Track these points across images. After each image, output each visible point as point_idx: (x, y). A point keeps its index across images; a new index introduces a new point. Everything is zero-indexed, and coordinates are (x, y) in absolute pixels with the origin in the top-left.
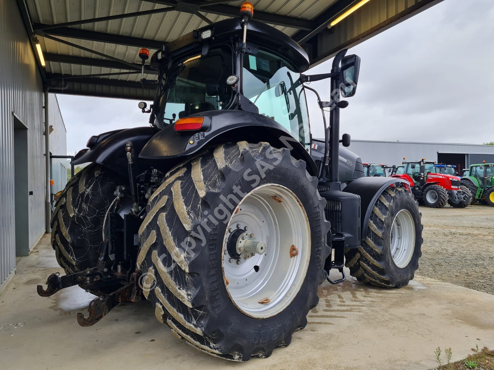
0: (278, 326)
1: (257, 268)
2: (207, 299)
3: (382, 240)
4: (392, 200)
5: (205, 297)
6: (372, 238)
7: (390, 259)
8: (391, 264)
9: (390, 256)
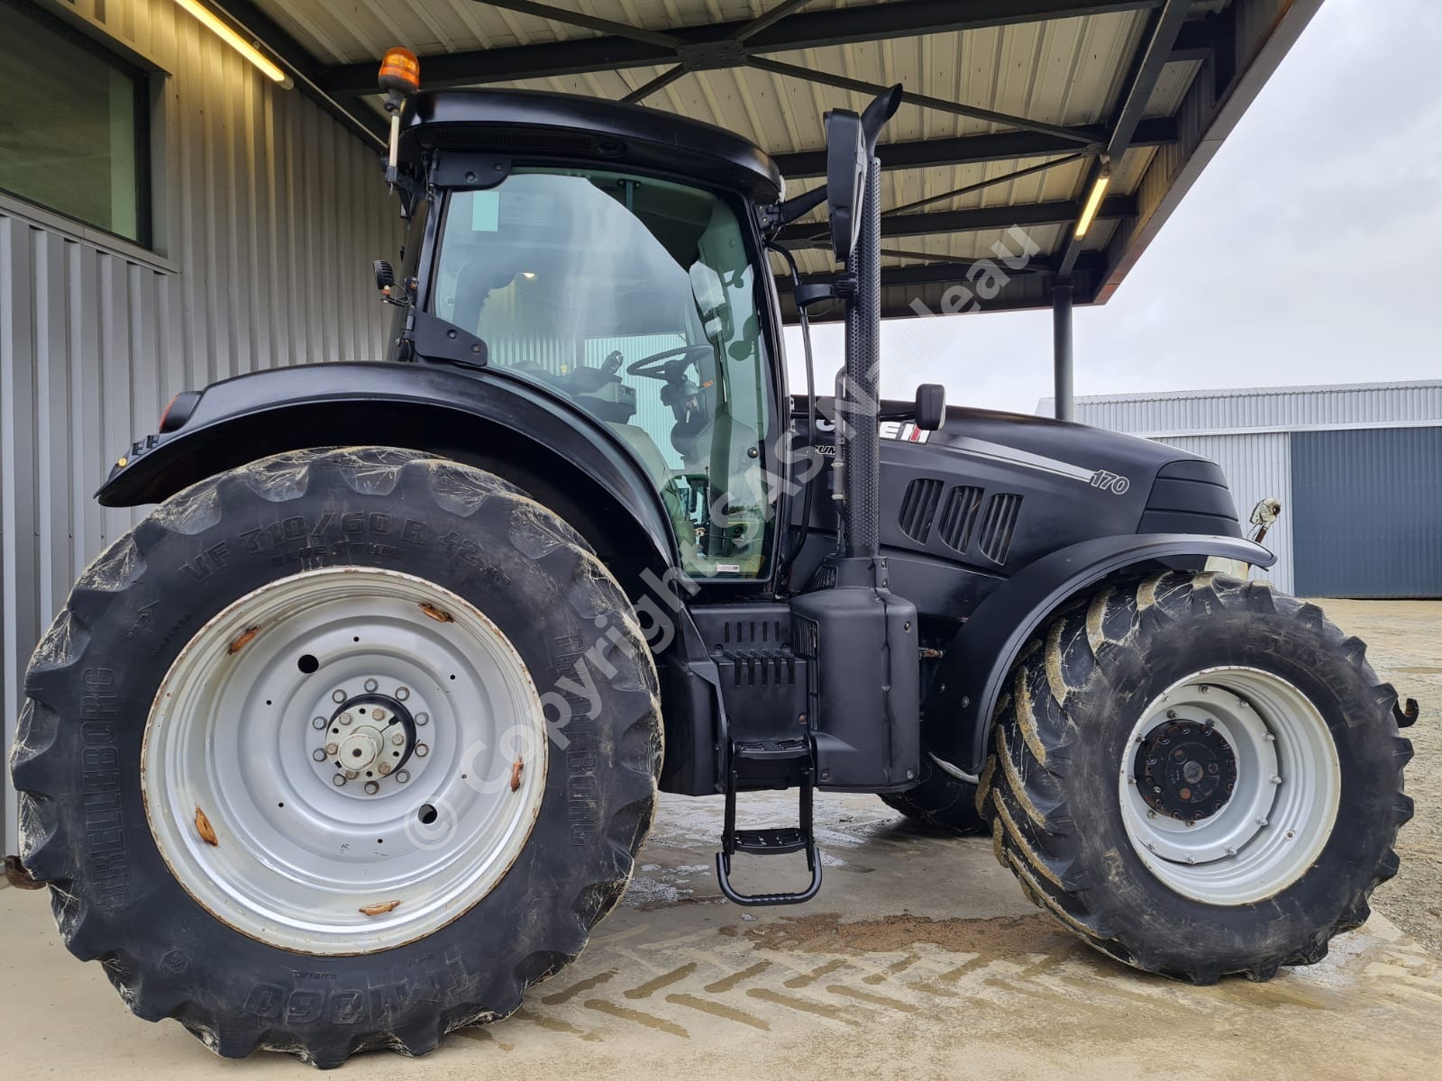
0: (369, 987)
1: (429, 815)
2: (78, 865)
3: (1056, 780)
4: (1137, 626)
5: (73, 860)
6: (1022, 769)
7: (1112, 858)
8: (1117, 879)
9: (1112, 846)
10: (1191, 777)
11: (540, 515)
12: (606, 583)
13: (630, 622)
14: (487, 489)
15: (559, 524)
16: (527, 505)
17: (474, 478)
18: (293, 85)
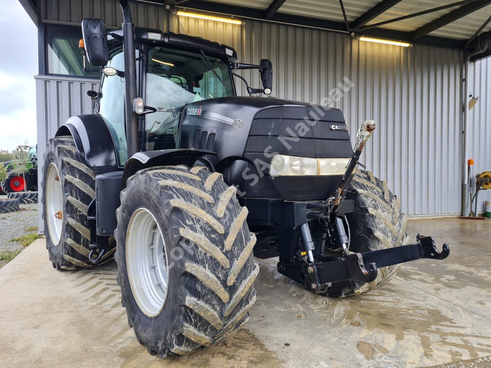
7: (122, 277)
8: (123, 285)
11: (67, 150)
12: (73, 167)
13: (69, 177)
14: (65, 145)
15: (74, 152)
16: (64, 148)
17: (66, 142)
18: (245, 23)
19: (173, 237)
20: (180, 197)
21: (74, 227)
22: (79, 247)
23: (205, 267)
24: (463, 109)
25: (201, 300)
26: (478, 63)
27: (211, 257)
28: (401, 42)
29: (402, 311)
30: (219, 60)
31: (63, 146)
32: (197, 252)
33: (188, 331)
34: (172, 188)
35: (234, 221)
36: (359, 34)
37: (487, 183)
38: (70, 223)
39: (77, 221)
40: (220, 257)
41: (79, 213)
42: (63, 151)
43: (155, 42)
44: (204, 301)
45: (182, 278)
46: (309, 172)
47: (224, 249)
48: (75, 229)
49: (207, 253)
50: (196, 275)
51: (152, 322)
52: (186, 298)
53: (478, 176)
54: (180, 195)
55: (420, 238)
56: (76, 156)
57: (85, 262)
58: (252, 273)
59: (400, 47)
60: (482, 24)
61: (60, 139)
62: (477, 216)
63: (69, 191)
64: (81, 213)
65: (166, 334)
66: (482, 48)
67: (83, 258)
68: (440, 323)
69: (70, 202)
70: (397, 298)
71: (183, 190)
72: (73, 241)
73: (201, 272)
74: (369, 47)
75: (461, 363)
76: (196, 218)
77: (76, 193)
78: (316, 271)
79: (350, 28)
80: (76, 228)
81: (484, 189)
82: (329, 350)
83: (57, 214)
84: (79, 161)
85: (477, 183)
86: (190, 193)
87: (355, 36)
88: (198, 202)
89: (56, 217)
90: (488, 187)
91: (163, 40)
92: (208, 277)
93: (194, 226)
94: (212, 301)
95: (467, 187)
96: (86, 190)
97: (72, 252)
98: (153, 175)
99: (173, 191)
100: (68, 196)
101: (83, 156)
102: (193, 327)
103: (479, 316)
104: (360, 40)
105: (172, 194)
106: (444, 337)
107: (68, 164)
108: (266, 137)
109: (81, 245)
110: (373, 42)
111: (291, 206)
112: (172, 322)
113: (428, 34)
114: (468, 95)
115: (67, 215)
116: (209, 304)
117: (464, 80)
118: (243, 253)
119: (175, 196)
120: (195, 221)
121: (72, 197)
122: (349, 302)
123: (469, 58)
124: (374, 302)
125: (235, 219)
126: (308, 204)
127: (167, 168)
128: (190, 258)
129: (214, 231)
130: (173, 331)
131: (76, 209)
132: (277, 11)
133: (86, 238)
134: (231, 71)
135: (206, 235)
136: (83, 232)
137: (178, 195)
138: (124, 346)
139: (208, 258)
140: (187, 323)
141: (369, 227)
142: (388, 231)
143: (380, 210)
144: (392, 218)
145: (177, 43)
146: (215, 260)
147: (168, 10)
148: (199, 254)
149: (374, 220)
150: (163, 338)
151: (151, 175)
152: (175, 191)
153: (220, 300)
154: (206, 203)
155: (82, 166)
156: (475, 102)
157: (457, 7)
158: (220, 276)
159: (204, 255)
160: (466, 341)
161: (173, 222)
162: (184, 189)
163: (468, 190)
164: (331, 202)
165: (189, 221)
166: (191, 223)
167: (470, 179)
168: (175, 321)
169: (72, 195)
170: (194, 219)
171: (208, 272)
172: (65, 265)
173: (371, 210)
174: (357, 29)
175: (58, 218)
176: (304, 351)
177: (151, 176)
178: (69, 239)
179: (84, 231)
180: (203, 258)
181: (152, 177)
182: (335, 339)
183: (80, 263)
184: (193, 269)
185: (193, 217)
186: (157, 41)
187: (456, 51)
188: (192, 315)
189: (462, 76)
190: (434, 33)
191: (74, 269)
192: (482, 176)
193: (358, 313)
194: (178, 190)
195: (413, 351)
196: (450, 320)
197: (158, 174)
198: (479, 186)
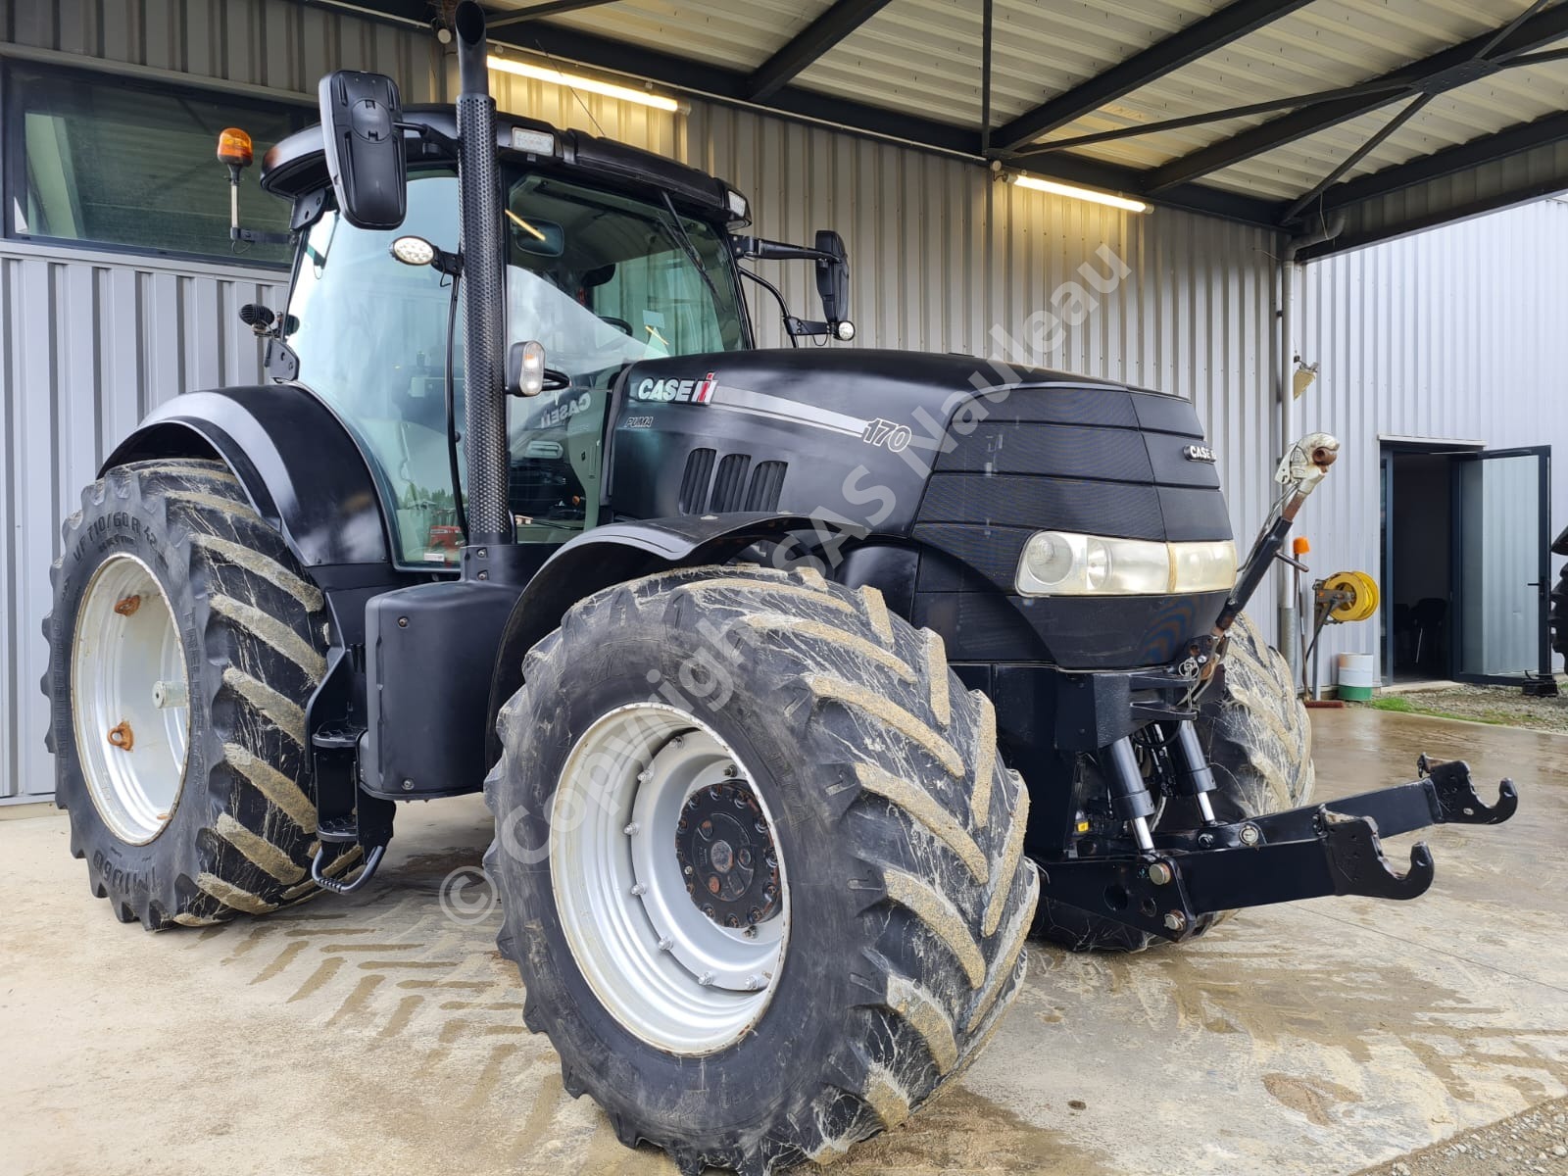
7: (533, 932)
8: (537, 960)
9: (536, 917)
10: (719, 861)
11: (203, 509)
12: (236, 568)
13: (224, 603)
14: (187, 489)
15: (228, 516)
16: (188, 502)
17: (188, 480)
18: (689, 109)
19: (823, 793)
20: (827, 665)
21: (246, 775)
22: (256, 843)
23: (932, 882)
24: (1279, 396)
25: (924, 987)
26: (1312, 266)
27: (944, 850)
28: (1124, 197)
29: (1316, 979)
30: (702, 227)
31: (185, 495)
32: (911, 837)
33: (881, 1087)
34: (792, 637)
35: (975, 736)
36: (1014, 166)
37: (1346, 603)
38: (234, 762)
39: (256, 754)
40: (967, 848)
41: (261, 728)
42: (187, 513)
43: (534, 160)
44: (929, 988)
45: (868, 921)
46: (1135, 584)
47: (970, 822)
48: (246, 784)
49: (936, 837)
50: (915, 907)
51: (698, 1073)
52: (889, 983)
53: (1319, 586)
54: (825, 660)
55: (1429, 766)
56: (237, 528)
57: (260, 896)
58: (1028, 893)
59: (1119, 211)
60: (1341, 161)
61: (162, 470)
62: (1318, 698)
63: (227, 649)
64: (269, 727)
65: (785, 1105)
66: (1330, 228)
67: (259, 881)
68: (1433, 1005)
69: (236, 688)
70: (1277, 942)
71: (827, 644)
72: (238, 825)
73: (928, 899)
74: (1037, 205)
75: (1551, 1107)
76: (888, 732)
77: (252, 658)
78: (1178, 875)
79: (991, 146)
80: (251, 778)
81: (1335, 622)
82: (1204, 1109)
83: (113, 732)
84: (251, 546)
85: (1319, 605)
86: (847, 652)
87: (1003, 172)
88: (879, 681)
89: (112, 742)
90: (1348, 617)
91: (558, 154)
92: (945, 914)
93: (889, 755)
94: (948, 987)
95: (1293, 617)
96: (285, 647)
97: (229, 862)
98: (705, 597)
99: (796, 648)
100: (225, 667)
101: (278, 529)
102: (893, 1071)
103: (1511, 978)
104: (1016, 183)
105: (797, 657)
106: (1467, 1041)
107: (217, 557)
108: (976, 478)
109: (261, 835)
110: (1048, 193)
111: (1082, 685)
112: (820, 1061)
113: (1196, 180)
114: (1292, 356)
115: (219, 733)
116: (940, 997)
117: (1280, 314)
118: (1010, 831)
119: (809, 662)
120: (888, 740)
121: (239, 673)
122: (1160, 964)
123: (1293, 254)
124: (1225, 960)
125: (974, 730)
126: (1134, 679)
127: (724, 573)
128: (892, 859)
129: (941, 770)
130: (820, 1093)
131: (254, 713)
132: (792, 81)
133: (281, 811)
134: (736, 265)
135: (922, 783)
136: (274, 791)
137: (819, 659)
138: (582, 1162)
139: (938, 853)
140: (878, 1060)
141: (1233, 739)
142: (1279, 751)
143: (1255, 689)
144: (1285, 713)
145: (602, 167)
146: (955, 858)
147: (444, 45)
148: (915, 842)
149: (1245, 721)
150: (770, 1119)
151: (699, 596)
152: (803, 647)
153: (965, 980)
154: (896, 682)
155: (265, 565)
156: (1309, 377)
157: (1287, 111)
158: (967, 906)
159: (928, 844)
160: (1525, 1047)
161: (818, 744)
162: (830, 640)
163: (1296, 625)
164: (1195, 669)
165: (874, 741)
166: (878, 747)
167: (1300, 594)
168: (832, 1060)
169: (237, 664)
170: (885, 735)
171: (939, 895)
172: (190, 910)
173: (1237, 691)
174: (1009, 152)
175: (121, 745)
176: (1137, 1118)
177: (698, 600)
178: (224, 817)
179: (278, 787)
180: (926, 853)
181: (703, 604)
182: (1197, 1076)
183: (246, 900)
184: (908, 890)
185: (881, 727)
186: (539, 157)
187: (1258, 232)
188: (894, 1036)
189: (1275, 304)
190: (1216, 178)
191: (217, 921)
192: (1331, 585)
193: (1205, 994)
194: (813, 644)
195: (1418, 1086)
196: (1451, 994)
197: (721, 593)
198: (1323, 614)
